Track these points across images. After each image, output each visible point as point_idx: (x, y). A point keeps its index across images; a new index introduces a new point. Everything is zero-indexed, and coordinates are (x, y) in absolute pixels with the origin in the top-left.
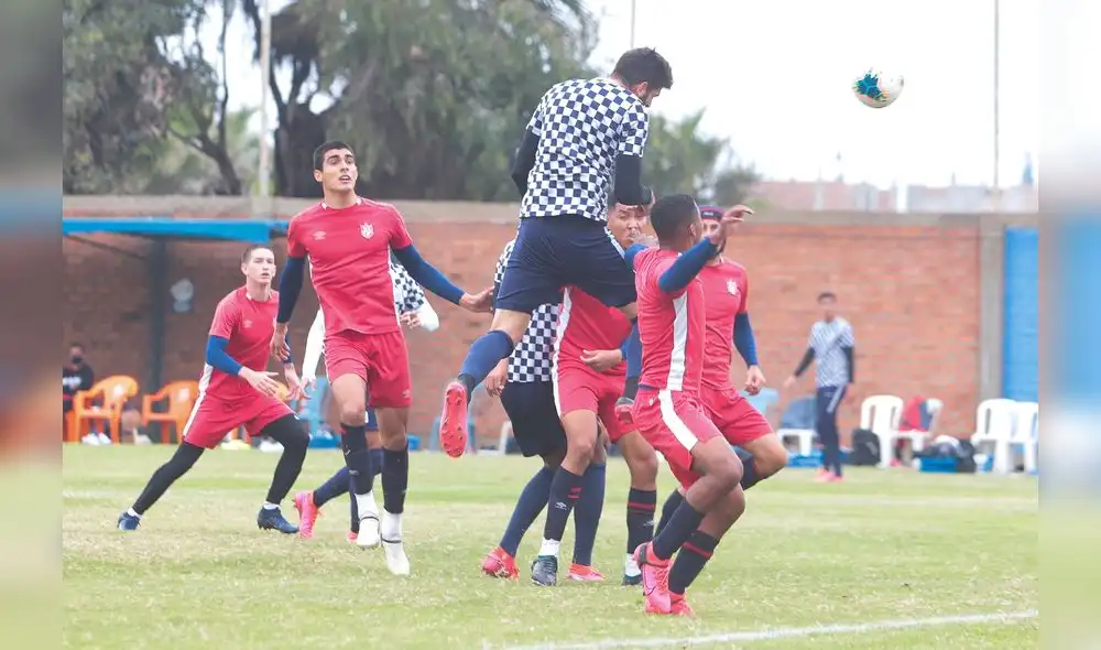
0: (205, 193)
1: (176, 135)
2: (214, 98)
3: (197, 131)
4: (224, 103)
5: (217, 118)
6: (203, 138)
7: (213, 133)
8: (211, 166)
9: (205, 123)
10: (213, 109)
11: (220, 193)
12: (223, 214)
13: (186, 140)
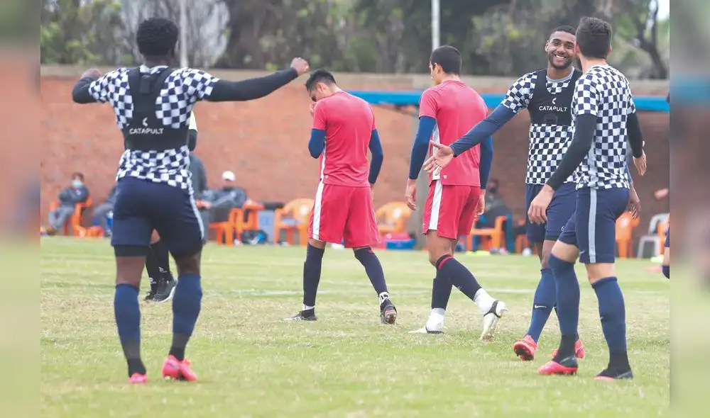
0: (641, 77)
1: (622, 36)
2: (648, 9)
3: (635, 33)
4: (656, 13)
5: (650, 24)
6: (641, 37)
7: (647, 34)
8: (645, 58)
9: (641, 27)
10: (648, 17)
11: (652, 77)
12: (654, 93)
13: (628, 39)
